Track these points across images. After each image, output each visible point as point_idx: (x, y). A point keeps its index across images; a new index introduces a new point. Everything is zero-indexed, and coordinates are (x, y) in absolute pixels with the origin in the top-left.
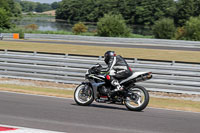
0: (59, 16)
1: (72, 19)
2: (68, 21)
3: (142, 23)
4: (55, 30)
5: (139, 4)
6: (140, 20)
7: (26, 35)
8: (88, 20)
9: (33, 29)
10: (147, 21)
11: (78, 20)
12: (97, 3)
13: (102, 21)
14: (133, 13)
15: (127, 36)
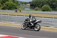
0: (31, 6)
1: (35, 6)
2: (34, 7)
3: (55, 7)
4: (30, 10)
5: (54, 2)
6: (54, 6)
7: (22, 11)
8: (39, 7)
9: (24, 9)
10: (56, 7)
11: (36, 7)
12: (42, 2)
13: (43, 7)
14: (52, 5)
15: (50, 11)
